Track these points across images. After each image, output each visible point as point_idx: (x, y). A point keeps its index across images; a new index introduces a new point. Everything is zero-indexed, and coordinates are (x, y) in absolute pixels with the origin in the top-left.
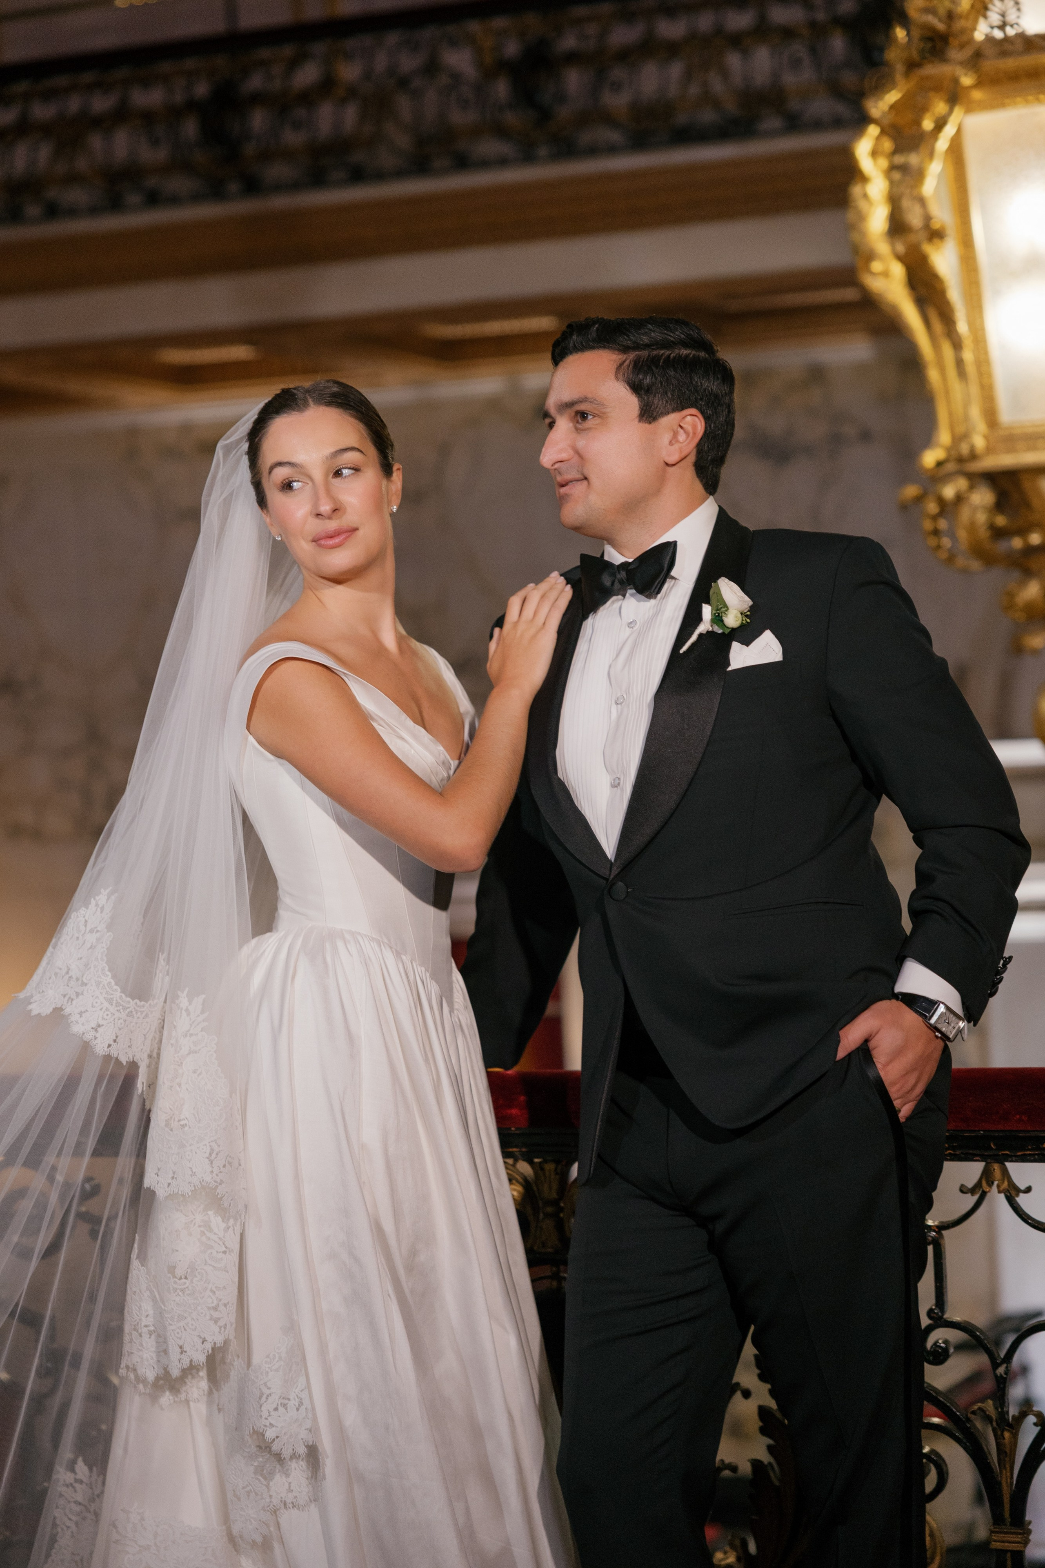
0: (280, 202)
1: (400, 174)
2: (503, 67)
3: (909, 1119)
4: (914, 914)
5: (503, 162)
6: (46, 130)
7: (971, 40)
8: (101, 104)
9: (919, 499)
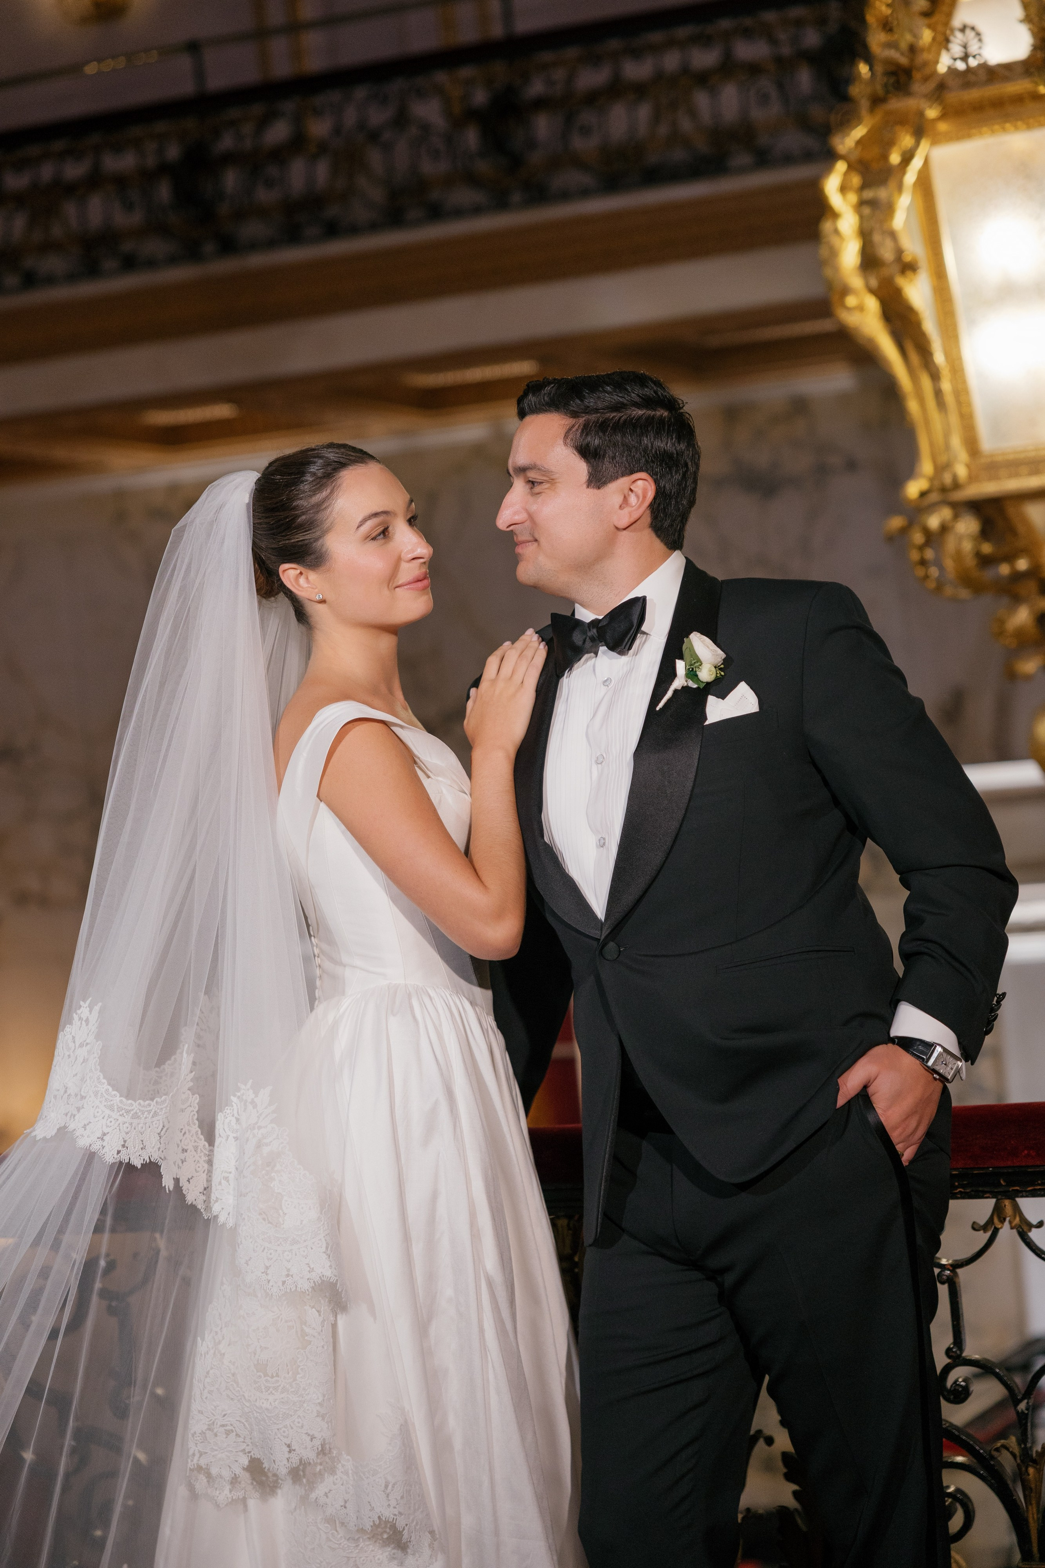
0: (257, 260)
1: (374, 227)
2: (472, 115)
3: (912, 1162)
4: (906, 957)
5: (477, 210)
6: (20, 199)
7: (935, 72)
8: (74, 171)
9: (904, 531)
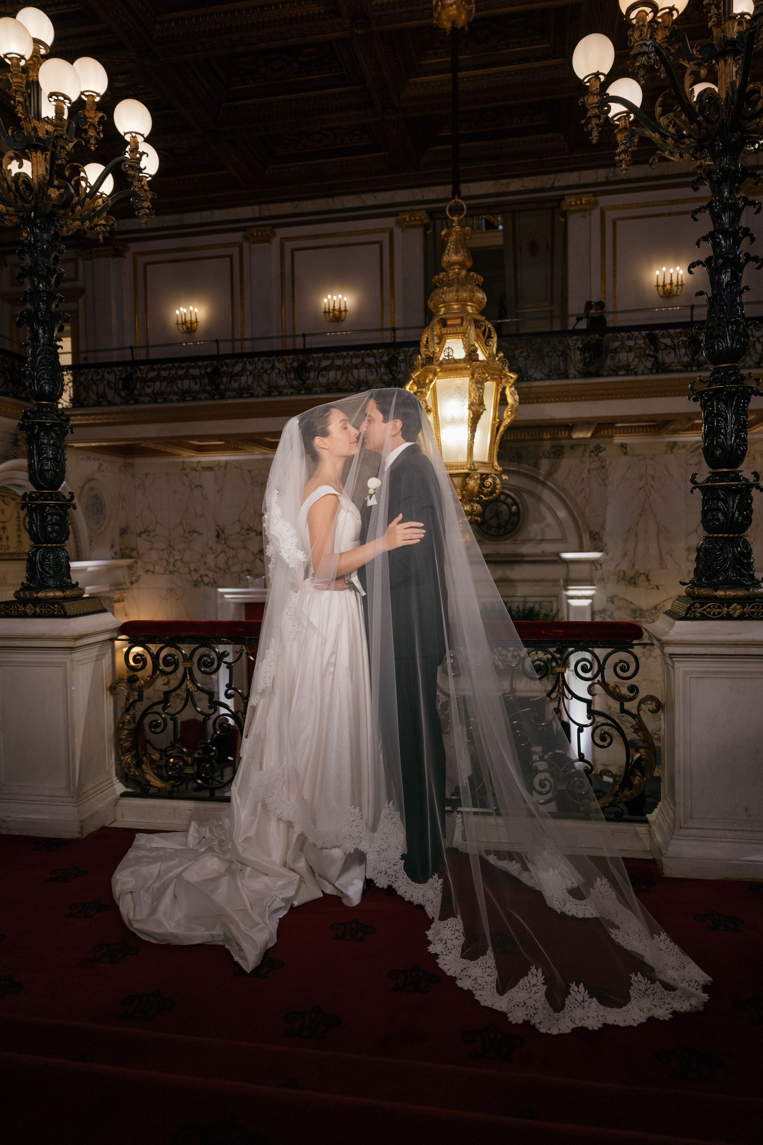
0: (230, 401)
1: (263, 396)
2: (293, 368)
5: (292, 394)
6: (165, 379)
7: (439, 360)
8: (180, 372)
